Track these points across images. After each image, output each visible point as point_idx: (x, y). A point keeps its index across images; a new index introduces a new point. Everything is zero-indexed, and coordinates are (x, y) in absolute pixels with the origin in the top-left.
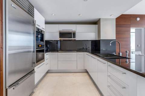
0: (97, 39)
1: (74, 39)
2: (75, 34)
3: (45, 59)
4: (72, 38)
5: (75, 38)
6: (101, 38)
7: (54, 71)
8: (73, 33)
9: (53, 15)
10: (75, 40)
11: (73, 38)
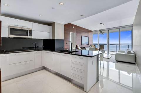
0: (51, 38)
1: (30, 37)
4: (27, 36)
6: (56, 38)
8: (29, 31)
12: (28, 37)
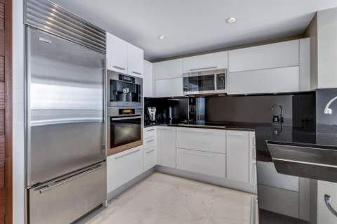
2: (224, 78)
3: (144, 141)
4: (214, 89)
5: (224, 88)
7: (167, 171)
8: (218, 75)
9: (162, 38)
10: (226, 94)
11: (219, 88)
12: (216, 91)
